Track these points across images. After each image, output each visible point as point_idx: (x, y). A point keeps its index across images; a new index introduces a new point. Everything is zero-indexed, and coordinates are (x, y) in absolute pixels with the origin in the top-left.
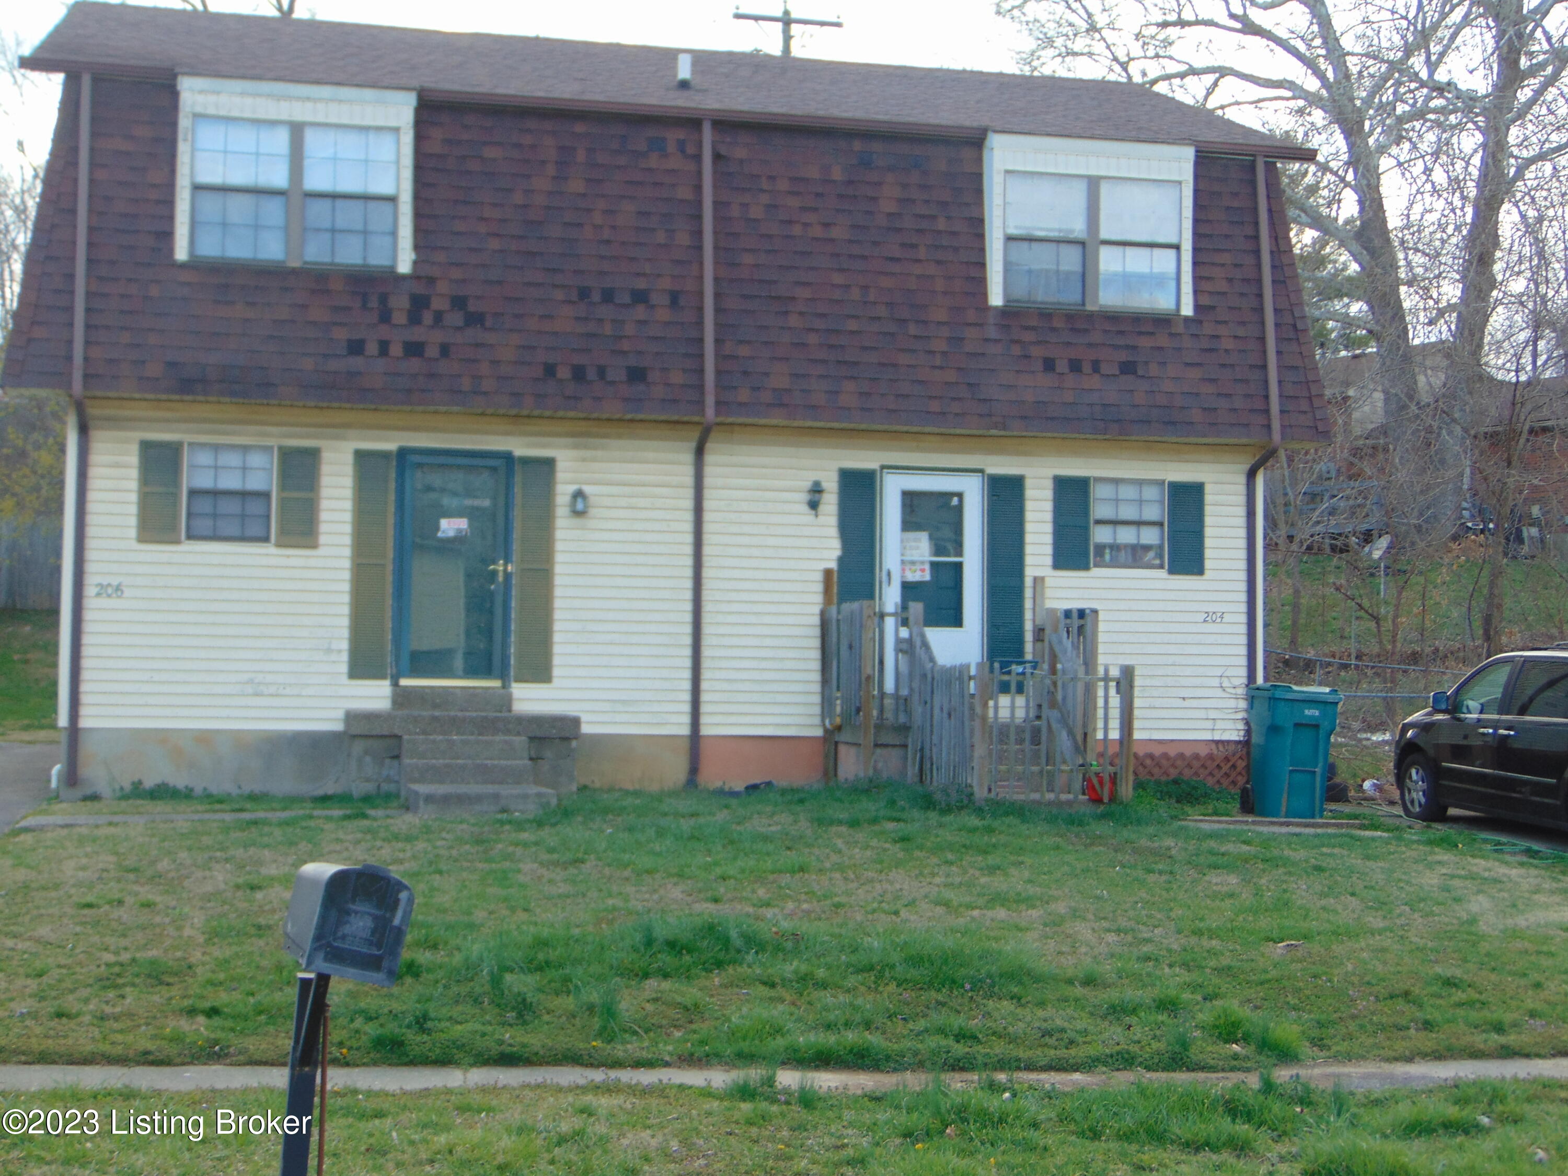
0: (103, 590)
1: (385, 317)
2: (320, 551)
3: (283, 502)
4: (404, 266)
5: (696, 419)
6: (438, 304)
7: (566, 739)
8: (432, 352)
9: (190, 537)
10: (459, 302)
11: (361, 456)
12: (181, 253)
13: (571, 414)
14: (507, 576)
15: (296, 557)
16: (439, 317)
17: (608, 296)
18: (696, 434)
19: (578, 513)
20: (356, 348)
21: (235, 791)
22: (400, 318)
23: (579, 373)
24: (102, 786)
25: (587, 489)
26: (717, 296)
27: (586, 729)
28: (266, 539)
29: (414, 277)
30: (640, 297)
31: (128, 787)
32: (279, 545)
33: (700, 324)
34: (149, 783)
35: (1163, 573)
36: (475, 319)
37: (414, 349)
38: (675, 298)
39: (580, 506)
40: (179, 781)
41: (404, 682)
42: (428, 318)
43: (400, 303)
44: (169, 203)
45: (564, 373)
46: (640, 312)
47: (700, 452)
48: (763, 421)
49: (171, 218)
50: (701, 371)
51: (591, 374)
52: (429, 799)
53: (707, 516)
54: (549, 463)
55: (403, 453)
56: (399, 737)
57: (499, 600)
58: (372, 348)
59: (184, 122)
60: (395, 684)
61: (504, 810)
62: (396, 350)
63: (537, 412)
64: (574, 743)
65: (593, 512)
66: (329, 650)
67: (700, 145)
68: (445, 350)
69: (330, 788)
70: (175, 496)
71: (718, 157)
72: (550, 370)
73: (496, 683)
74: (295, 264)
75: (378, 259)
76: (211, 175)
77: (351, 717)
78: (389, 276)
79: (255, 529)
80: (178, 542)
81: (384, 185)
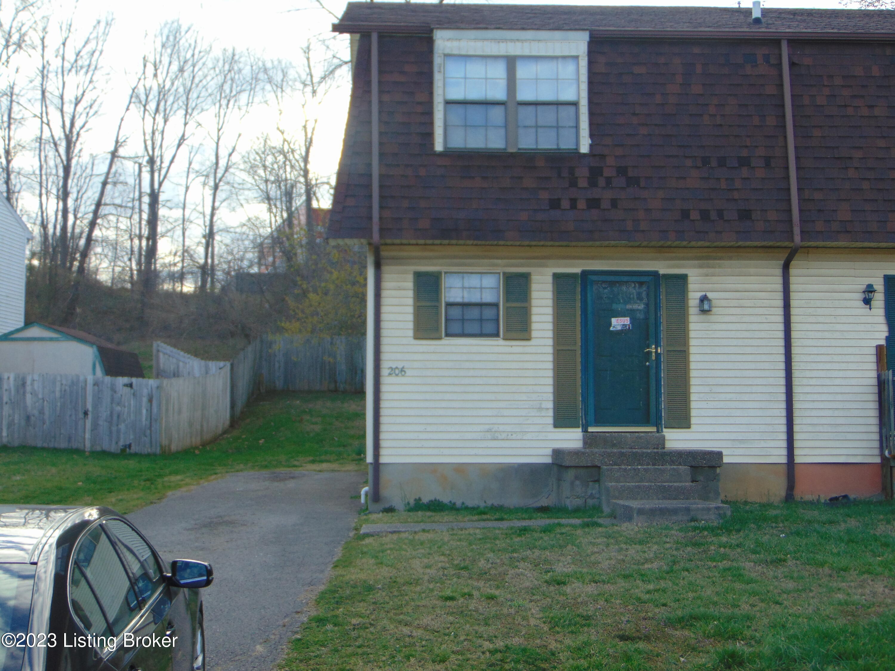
0: (393, 371)
1: (573, 183)
2: (533, 342)
3: (507, 309)
4: (584, 149)
5: (786, 244)
6: (607, 173)
7: (713, 467)
8: (605, 204)
9: (447, 335)
10: (622, 171)
11: (557, 277)
12: (439, 147)
13: (700, 243)
14: (658, 355)
15: (517, 346)
16: (609, 180)
17: (722, 162)
18: (785, 255)
19: (704, 312)
20: (555, 204)
21: (482, 505)
22: (583, 183)
23: (705, 215)
24: (397, 502)
25: (710, 295)
26: (797, 158)
27: (726, 460)
28: (497, 335)
29: (592, 154)
30: (744, 162)
31: (412, 502)
32: (505, 339)
33: (787, 178)
34: (425, 500)
36: (633, 182)
37: (593, 203)
38: (768, 160)
39: (706, 307)
40: (445, 499)
41: (590, 429)
42: (602, 182)
43: (582, 173)
44: (429, 113)
45: (695, 215)
46: (745, 172)
47: (786, 267)
48: (834, 244)
49: (431, 123)
50: (789, 211)
51: (713, 215)
52: (640, 512)
53: (793, 311)
54: (684, 278)
55: (585, 274)
56: (599, 467)
57: (653, 371)
58: (565, 204)
59: (437, 60)
60: (585, 431)
61: (693, 520)
62: (581, 205)
63: (677, 243)
64: (718, 470)
65: (714, 310)
66: (540, 409)
67: (780, 57)
68: (614, 203)
69: (544, 502)
70: (437, 308)
71: (792, 65)
72: (685, 214)
73: (654, 429)
74: (512, 150)
75: (566, 144)
76: (456, 94)
77: (557, 453)
78: (575, 154)
79: (489, 327)
80: (440, 338)
81: (569, 95)
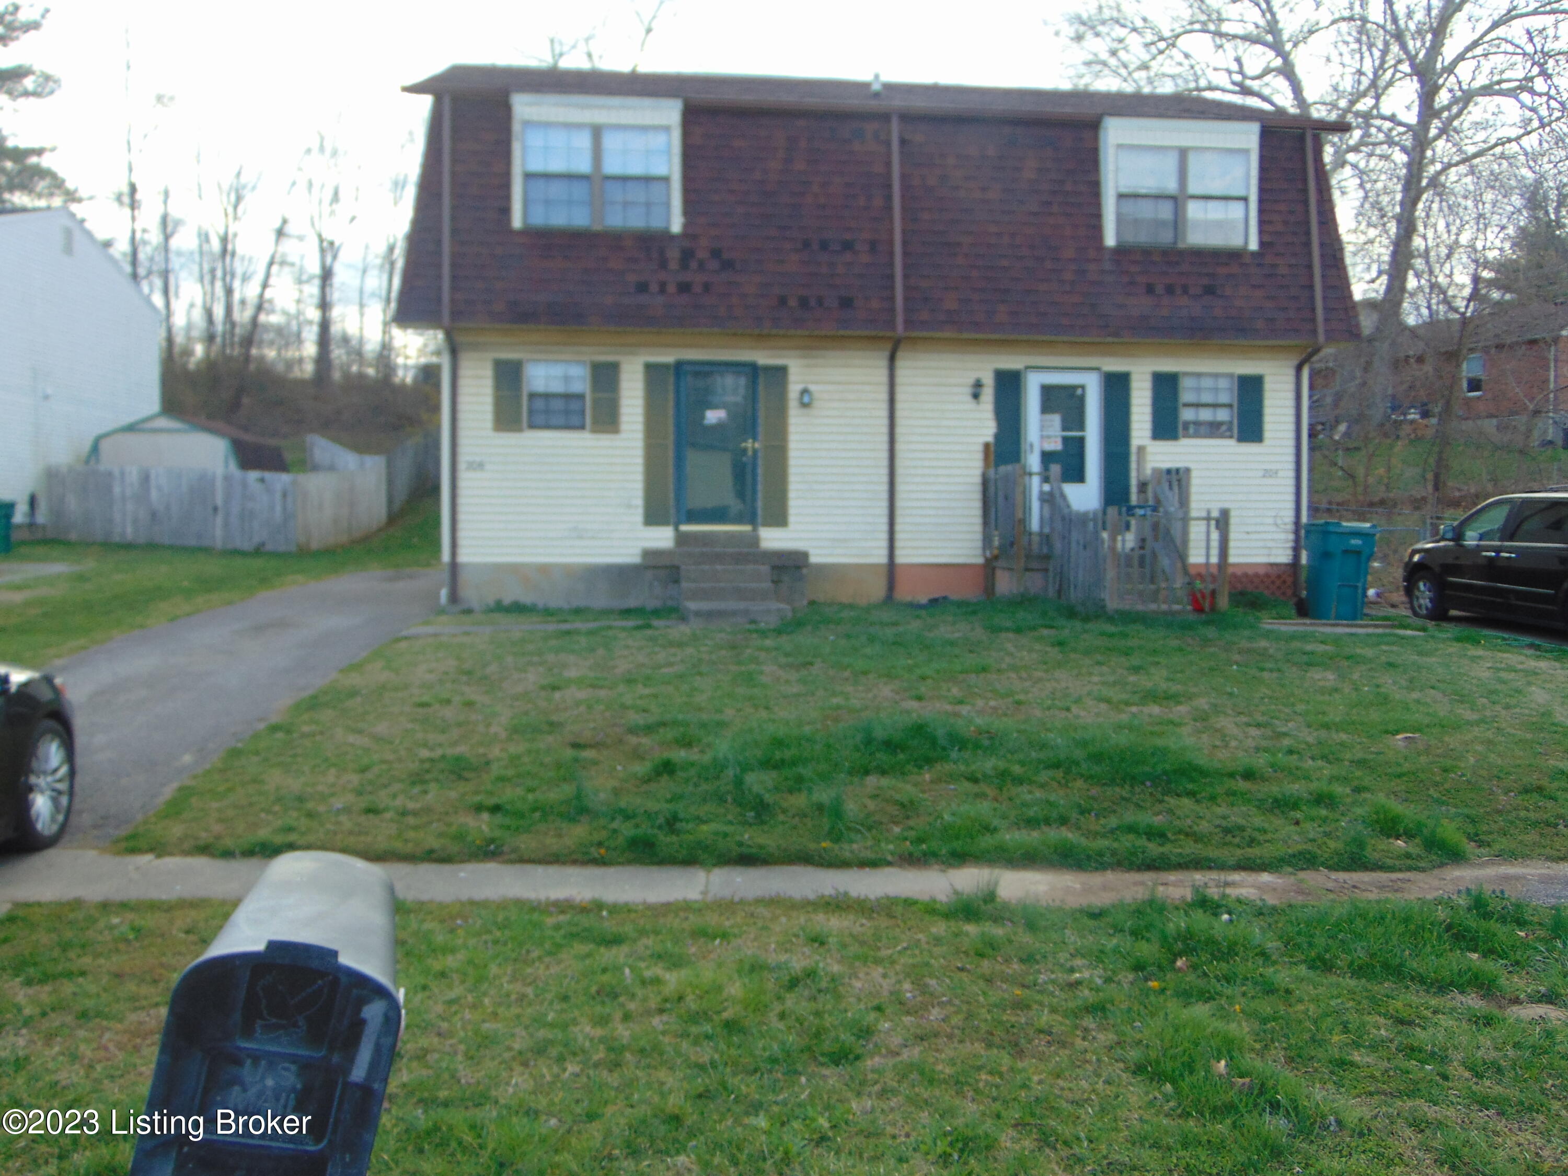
0: (473, 466)
1: (663, 264)
2: (623, 435)
3: (595, 402)
4: (676, 226)
5: (889, 334)
6: (702, 254)
7: (798, 568)
8: (698, 289)
9: (532, 426)
10: (716, 253)
11: (650, 369)
12: (517, 222)
13: (799, 332)
14: (755, 452)
15: (604, 440)
16: (701, 265)
17: (824, 246)
18: (889, 346)
19: (804, 405)
20: (642, 288)
21: (566, 606)
22: (673, 265)
23: (804, 303)
24: (475, 604)
25: (812, 388)
26: (905, 243)
27: (813, 559)
28: (582, 427)
29: (684, 235)
30: (848, 246)
31: (491, 603)
32: (594, 431)
33: (891, 265)
34: (507, 600)
35: (1232, 442)
36: (728, 265)
37: (684, 288)
38: (873, 246)
39: (806, 399)
40: (527, 598)
41: (684, 528)
42: (694, 265)
43: (673, 254)
44: (506, 186)
45: (793, 303)
46: (848, 257)
47: (892, 359)
48: (939, 334)
49: (507, 198)
50: (892, 299)
51: (813, 303)
52: (698, 614)
53: (899, 406)
54: (782, 371)
55: (679, 364)
56: (677, 568)
57: (749, 469)
58: (654, 287)
59: (516, 127)
60: (677, 529)
61: (753, 622)
62: (671, 288)
63: (774, 331)
64: (805, 571)
65: (816, 404)
66: (629, 506)
67: (889, 133)
68: (707, 287)
69: (632, 603)
70: (518, 397)
71: (903, 142)
72: (783, 301)
73: (747, 528)
74: (597, 227)
75: (656, 223)
76: (536, 165)
77: (648, 554)
78: (665, 237)
79: (575, 420)
80: (520, 430)
81: (660, 169)
